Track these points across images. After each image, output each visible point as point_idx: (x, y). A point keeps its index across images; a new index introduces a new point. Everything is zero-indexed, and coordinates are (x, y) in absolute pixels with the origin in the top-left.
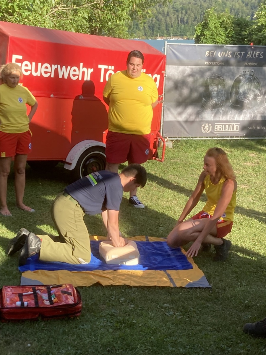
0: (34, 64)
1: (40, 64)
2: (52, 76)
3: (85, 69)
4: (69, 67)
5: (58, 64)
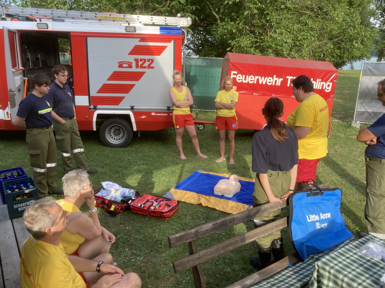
0: (244, 76)
1: (247, 76)
2: (255, 83)
3: (277, 79)
4: (266, 78)
5: (259, 76)
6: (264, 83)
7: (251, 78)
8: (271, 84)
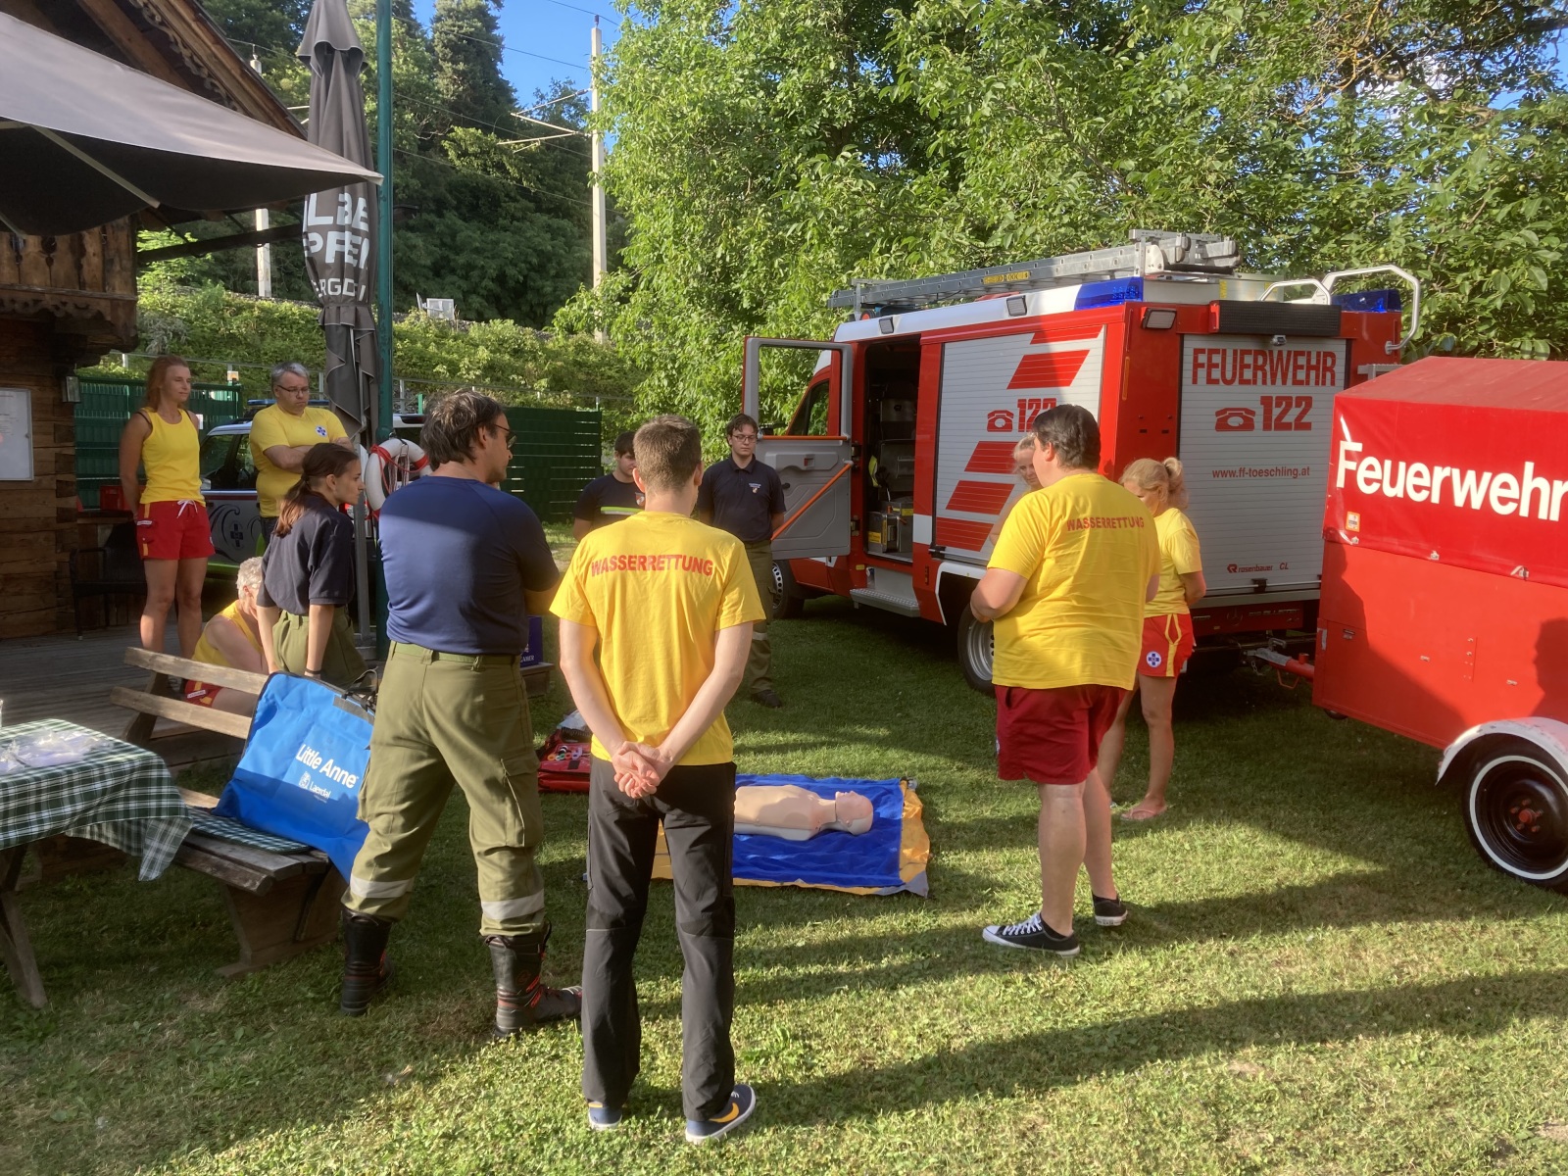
6: (1476, 504)
7: (1418, 474)
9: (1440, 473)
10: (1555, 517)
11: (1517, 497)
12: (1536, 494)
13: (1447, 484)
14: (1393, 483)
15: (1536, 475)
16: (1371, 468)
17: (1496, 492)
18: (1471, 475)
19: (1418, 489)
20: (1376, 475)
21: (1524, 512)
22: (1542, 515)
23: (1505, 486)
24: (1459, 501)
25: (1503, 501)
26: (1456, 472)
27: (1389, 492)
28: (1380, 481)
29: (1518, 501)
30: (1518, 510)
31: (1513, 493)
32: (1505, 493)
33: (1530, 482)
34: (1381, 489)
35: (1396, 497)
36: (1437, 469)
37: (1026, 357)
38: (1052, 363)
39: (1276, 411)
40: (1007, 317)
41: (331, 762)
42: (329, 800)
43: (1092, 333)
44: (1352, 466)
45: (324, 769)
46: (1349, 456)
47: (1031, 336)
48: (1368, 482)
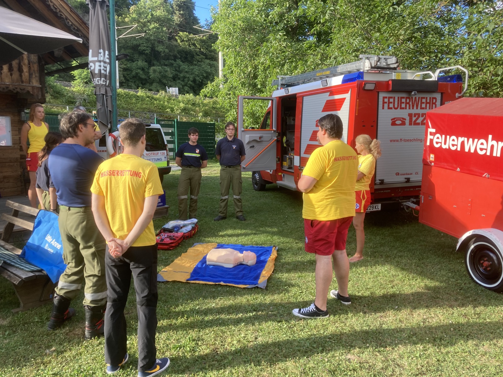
0: (444, 136)
1: (448, 137)
2: (459, 149)
3: (494, 143)
4: (476, 140)
5: (465, 137)
6: (472, 151)
7: (453, 140)
8: (484, 152)
9: (461, 139)
10: (499, 155)
11: (486, 148)
12: (492, 147)
13: (463, 143)
14: (445, 144)
15: (492, 140)
16: (438, 138)
17: (479, 146)
18: (471, 140)
19: (453, 145)
20: (439, 140)
21: (488, 154)
22: (494, 155)
23: (482, 144)
24: (467, 150)
25: (481, 149)
26: (466, 139)
27: (444, 147)
28: (441, 143)
29: (486, 149)
30: (486, 153)
31: (484, 147)
32: (482, 147)
33: (491, 142)
34: (441, 145)
35: (446, 149)
36: (460, 138)
37: (327, 101)
38: (334, 102)
39: (414, 119)
40: (322, 87)
41: (54, 240)
42: (53, 253)
43: (346, 92)
44: (432, 137)
45: (52, 243)
46: (431, 134)
47: (329, 93)
48: (437, 143)
